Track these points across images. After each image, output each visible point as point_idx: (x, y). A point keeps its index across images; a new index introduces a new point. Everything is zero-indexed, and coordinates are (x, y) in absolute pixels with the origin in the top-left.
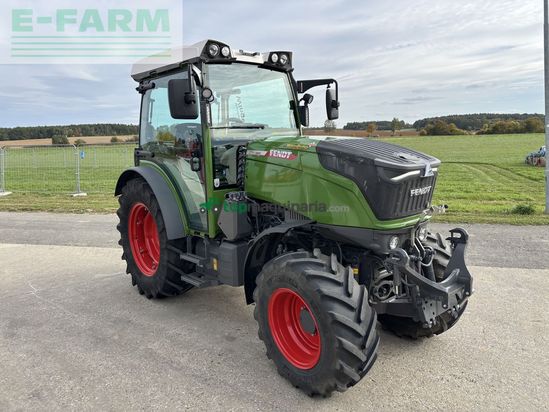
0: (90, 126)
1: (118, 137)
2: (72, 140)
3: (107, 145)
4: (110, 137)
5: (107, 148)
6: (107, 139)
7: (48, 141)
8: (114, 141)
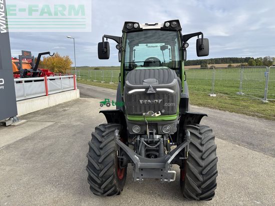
0: (219, 59)
1: (232, 64)
2: (209, 66)
3: (225, 68)
4: (228, 65)
5: (225, 70)
6: (226, 65)
7: (199, 66)
8: (230, 66)
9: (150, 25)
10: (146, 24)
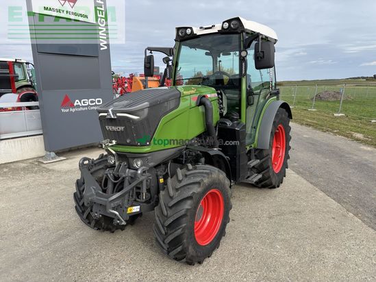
9: (206, 29)
10: (201, 28)
